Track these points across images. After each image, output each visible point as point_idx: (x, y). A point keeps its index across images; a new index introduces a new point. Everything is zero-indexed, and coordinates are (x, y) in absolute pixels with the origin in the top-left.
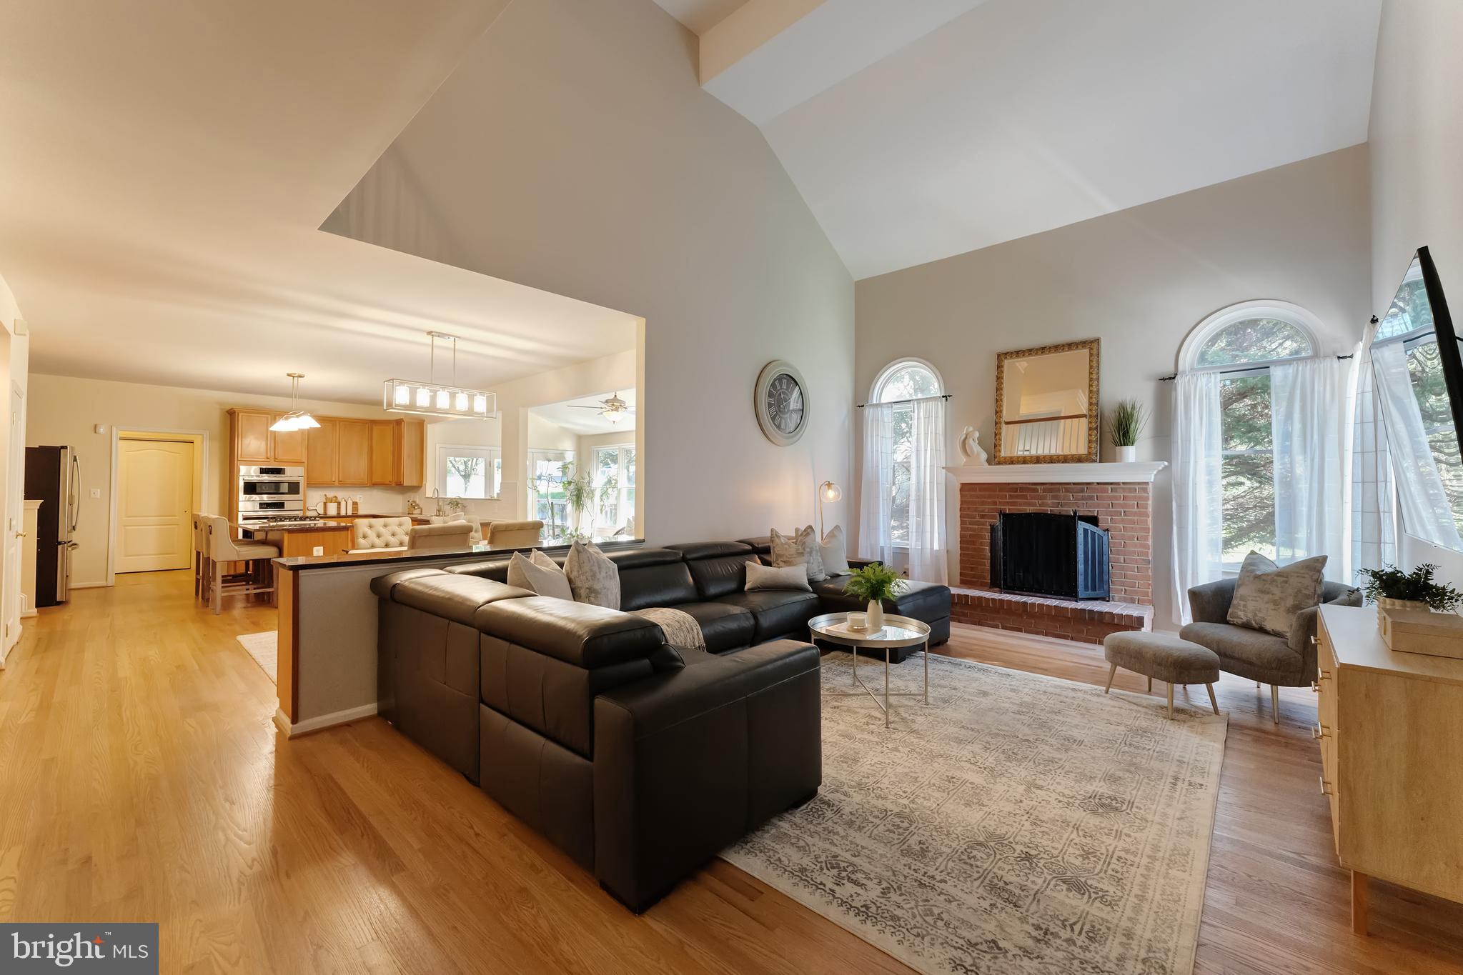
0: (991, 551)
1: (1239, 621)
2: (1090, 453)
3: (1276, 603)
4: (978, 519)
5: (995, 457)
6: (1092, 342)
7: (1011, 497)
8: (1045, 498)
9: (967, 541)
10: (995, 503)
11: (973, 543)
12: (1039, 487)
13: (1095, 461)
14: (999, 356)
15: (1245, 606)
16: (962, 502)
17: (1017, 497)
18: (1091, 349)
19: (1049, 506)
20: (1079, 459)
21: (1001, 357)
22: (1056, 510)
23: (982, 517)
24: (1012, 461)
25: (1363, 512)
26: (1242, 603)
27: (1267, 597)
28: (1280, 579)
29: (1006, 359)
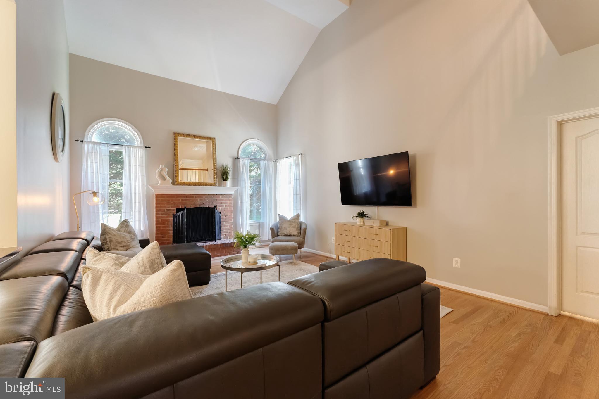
0: (174, 227)
1: (284, 235)
2: (215, 183)
3: (294, 227)
4: (166, 211)
5: (176, 182)
6: (212, 138)
7: (182, 200)
8: (197, 200)
9: (160, 224)
10: (175, 204)
11: (164, 224)
12: (195, 196)
13: (217, 186)
14: (174, 134)
15: (286, 230)
16: (157, 204)
17: (185, 200)
18: (213, 141)
19: (199, 204)
20: (211, 185)
21: (176, 135)
22: (202, 206)
23: (168, 210)
24: (184, 184)
26: (285, 229)
27: (292, 226)
28: (294, 221)
29: (178, 135)
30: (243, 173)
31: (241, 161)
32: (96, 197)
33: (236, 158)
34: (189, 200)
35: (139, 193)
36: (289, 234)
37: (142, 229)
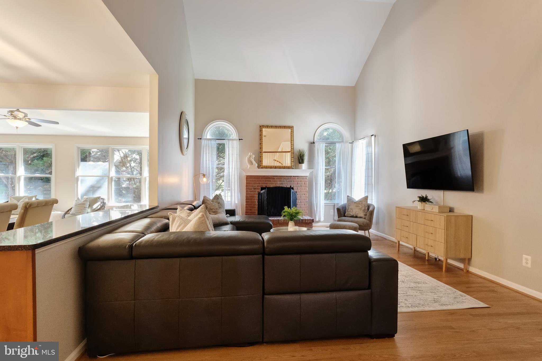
0: (258, 202)
1: (350, 215)
2: (292, 166)
3: (360, 209)
4: (253, 190)
5: (261, 166)
6: (291, 127)
7: (265, 181)
8: (277, 181)
9: (249, 199)
10: (259, 183)
11: (251, 199)
12: (275, 177)
13: (293, 169)
14: (260, 126)
15: (353, 211)
16: (247, 183)
17: (268, 181)
18: (291, 129)
19: (279, 184)
20: (288, 168)
21: (261, 127)
22: (281, 186)
23: (255, 189)
24: (266, 167)
25: (368, 184)
26: (351, 210)
27: (358, 208)
28: (361, 203)
29: (263, 128)
30: (318, 156)
31: (316, 144)
32: (205, 178)
33: (312, 143)
34: (270, 181)
35: (235, 175)
36: (355, 216)
37: (236, 202)
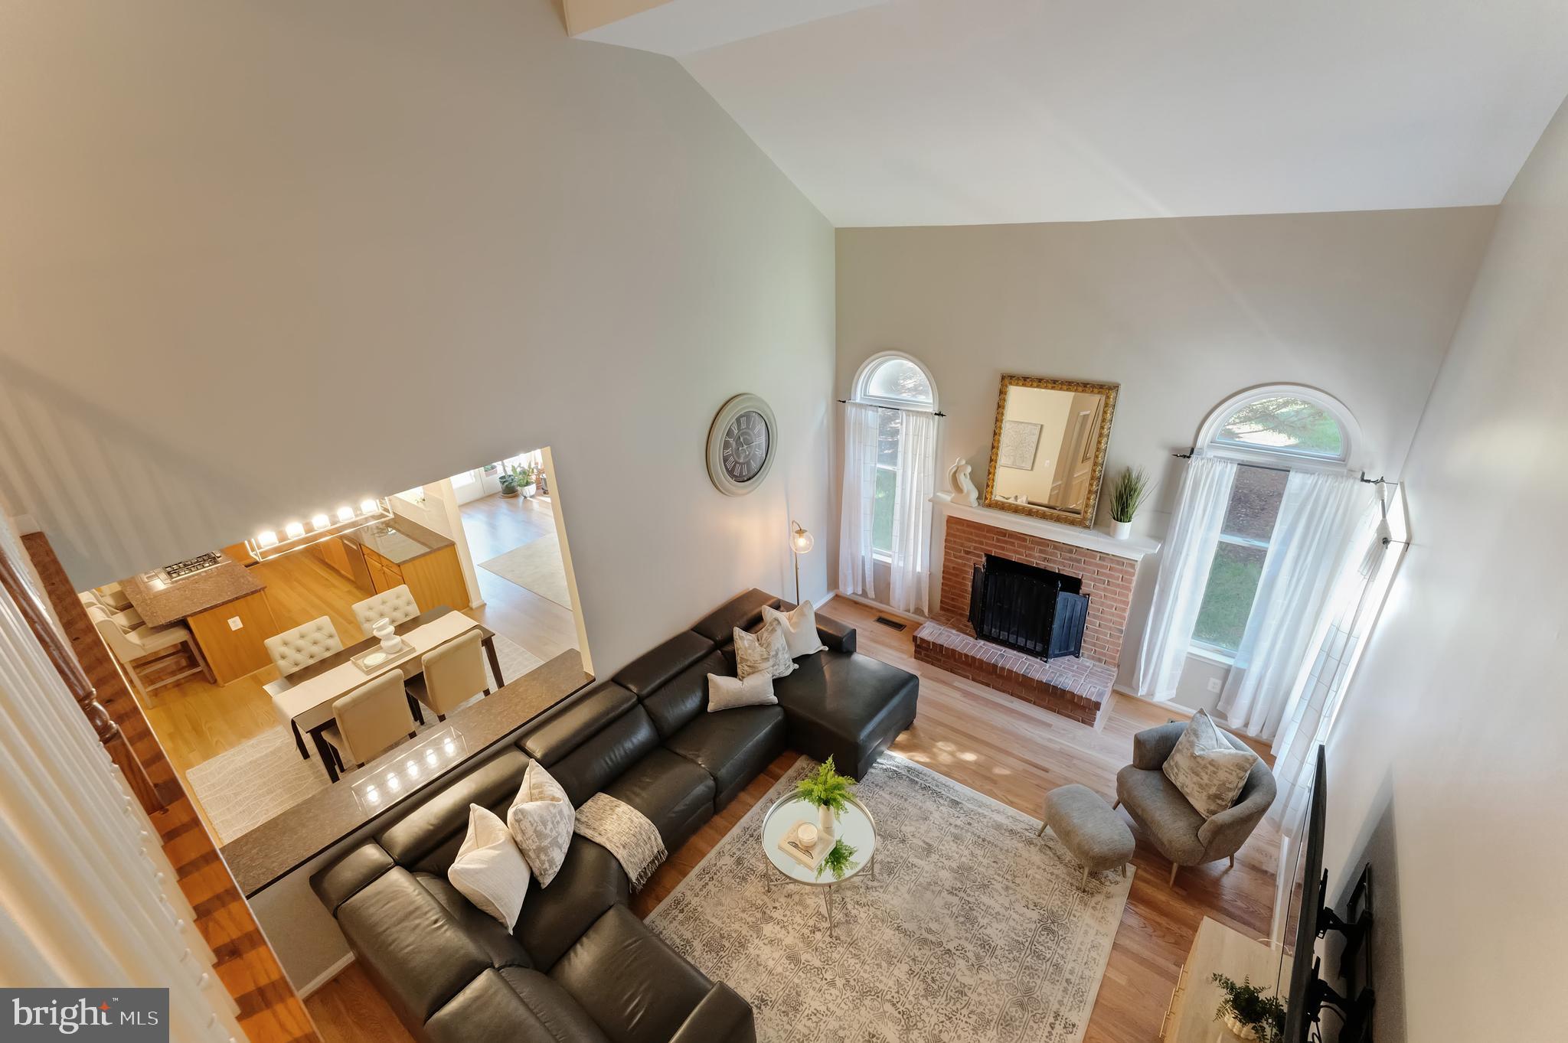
0: (973, 587)
1: (1172, 779)
2: (1085, 519)
4: (962, 554)
6: (1110, 388)
7: (998, 540)
8: (1032, 549)
9: (950, 574)
10: (981, 543)
11: (957, 576)
12: (1028, 539)
13: (1089, 528)
14: (1003, 378)
16: (948, 534)
17: (1006, 542)
18: (1108, 396)
19: (1036, 560)
20: (1072, 522)
22: (1043, 565)
23: (968, 553)
24: (1002, 507)
27: (1196, 779)
28: (1211, 768)
29: (1011, 384)
32: (802, 538)
33: (1180, 454)
34: (1013, 544)
36: (1181, 791)
37: (919, 569)
